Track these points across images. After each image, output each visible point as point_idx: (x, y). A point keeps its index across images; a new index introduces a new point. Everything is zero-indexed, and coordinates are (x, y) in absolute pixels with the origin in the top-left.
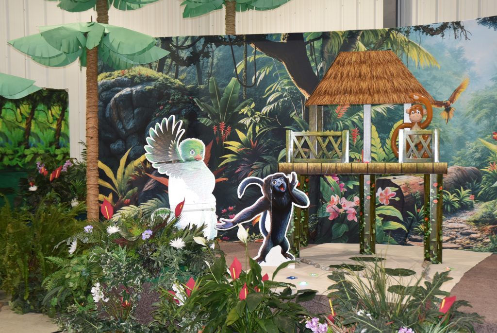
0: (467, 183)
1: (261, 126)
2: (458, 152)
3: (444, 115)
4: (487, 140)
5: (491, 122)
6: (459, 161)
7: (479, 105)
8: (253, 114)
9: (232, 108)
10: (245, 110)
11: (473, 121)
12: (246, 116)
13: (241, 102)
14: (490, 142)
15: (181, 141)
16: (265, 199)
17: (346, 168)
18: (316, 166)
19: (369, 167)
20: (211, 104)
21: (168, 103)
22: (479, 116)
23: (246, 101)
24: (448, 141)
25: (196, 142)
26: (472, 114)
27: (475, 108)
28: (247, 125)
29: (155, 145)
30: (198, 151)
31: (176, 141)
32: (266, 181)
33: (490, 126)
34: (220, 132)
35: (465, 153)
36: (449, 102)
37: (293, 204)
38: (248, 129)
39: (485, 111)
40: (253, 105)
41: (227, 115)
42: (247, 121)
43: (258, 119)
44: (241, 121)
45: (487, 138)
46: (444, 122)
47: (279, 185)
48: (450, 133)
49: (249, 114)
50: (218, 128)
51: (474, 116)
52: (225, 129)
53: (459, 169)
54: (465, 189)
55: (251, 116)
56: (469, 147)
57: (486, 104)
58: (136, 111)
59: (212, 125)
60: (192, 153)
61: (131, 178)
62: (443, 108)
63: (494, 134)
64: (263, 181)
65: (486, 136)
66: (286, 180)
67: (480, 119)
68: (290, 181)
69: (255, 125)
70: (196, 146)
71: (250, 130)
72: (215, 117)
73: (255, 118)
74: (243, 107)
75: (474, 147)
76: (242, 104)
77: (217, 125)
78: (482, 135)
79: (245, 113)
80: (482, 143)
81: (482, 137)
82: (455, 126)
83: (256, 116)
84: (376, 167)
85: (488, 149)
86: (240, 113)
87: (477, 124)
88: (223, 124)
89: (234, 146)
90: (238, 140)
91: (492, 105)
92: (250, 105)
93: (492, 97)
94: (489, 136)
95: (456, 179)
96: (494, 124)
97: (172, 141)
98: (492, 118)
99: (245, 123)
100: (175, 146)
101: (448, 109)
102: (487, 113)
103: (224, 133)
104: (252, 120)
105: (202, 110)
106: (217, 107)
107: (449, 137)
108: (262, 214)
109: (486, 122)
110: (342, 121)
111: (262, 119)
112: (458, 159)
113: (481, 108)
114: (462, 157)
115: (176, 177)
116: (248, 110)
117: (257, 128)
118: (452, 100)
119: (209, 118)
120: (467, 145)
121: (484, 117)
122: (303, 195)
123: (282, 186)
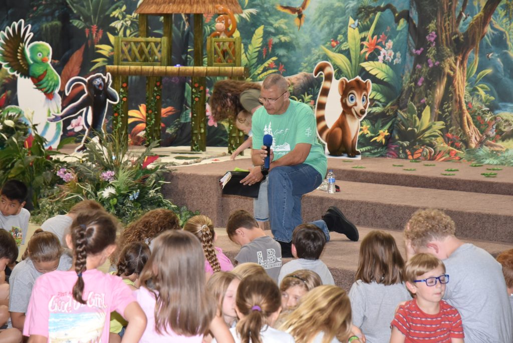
0: (310, 89)
1: (132, 30)
2: (306, 59)
3: (297, 21)
4: (328, 48)
5: (330, 29)
6: (306, 67)
7: (322, 14)
8: (124, 17)
9: (104, 10)
10: (116, 13)
11: (318, 27)
12: (117, 19)
13: (112, 4)
14: (329, 49)
15: (29, 44)
16: (88, 96)
17: (161, 71)
18: (137, 69)
19: (180, 70)
20: (83, 6)
21: (41, 4)
22: (322, 23)
23: (117, 4)
24: (299, 47)
25: (43, 45)
26: (317, 22)
27: (320, 15)
28: (119, 28)
29: (5, 47)
30: (45, 53)
31: (25, 44)
32: (89, 81)
33: (329, 34)
34: (92, 35)
35: (311, 59)
36: (301, 8)
37: (108, 100)
38: (118, 33)
39: (327, 18)
40: (124, 8)
41: (99, 17)
42: (117, 25)
43: (129, 23)
44: (113, 24)
45: (327, 45)
46: (296, 29)
47: (99, 84)
48: (301, 40)
49: (120, 17)
50: (90, 31)
51: (319, 23)
52: (97, 32)
53: (305, 76)
54: (308, 95)
55: (122, 19)
56: (314, 54)
57: (327, 11)
58: (9, 12)
59: (84, 28)
60: (40, 55)
61: (4, 81)
62: (296, 14)
63: (332, 41)
64: (86, 80)
65: (326, 43)
66: (103, 80)
67: (323, 27)
68: (106, 81)
69: (126, 28)
70: (43, 49)
71: (121, 33)
72: (87, 19)
73: (126, 21)
74: (114, 10)
75: (318, 54)
76: (113, 7)
77: (89, 28)
78: (323, 42)
79: (116, 16)
80: (323, 50)
81: (324, 44)
82: (305, 33)
83: (127, 19)
84: (186, 70)
85: (327, 56)
86: (111, 16)
87: (321, 31)
88: (95, 27)
89: (105, 49)
90: (109, 43)
91: (332, 13)
92: (121, 8)
93: (332, 5)
94: (329, 43)
95: (302, 85)
96: (332, 32)
97: (21, 44)
98: (332, 26)
99: (116, 26)
100: (23, 49)
101: (300, 16)
102: (328, 21)
103: (96, 36)
104: (122, 24)
105: (75, 12)
106: (89, 9)
107: (300, 44)
108: (85, 109)
109: (326, 30)
110: (209, 26)
111: (133, 22)
112: (305, 65)
113: (325, 16)
114: (309, 64)
115: (25, 78)
116: (120, 13)
117: (128, 32)
118: (304, 6)
119: (81, 20)
120: (313, 52)
121: (326, 25)
122: (114, 93)
123: (100, 85)
